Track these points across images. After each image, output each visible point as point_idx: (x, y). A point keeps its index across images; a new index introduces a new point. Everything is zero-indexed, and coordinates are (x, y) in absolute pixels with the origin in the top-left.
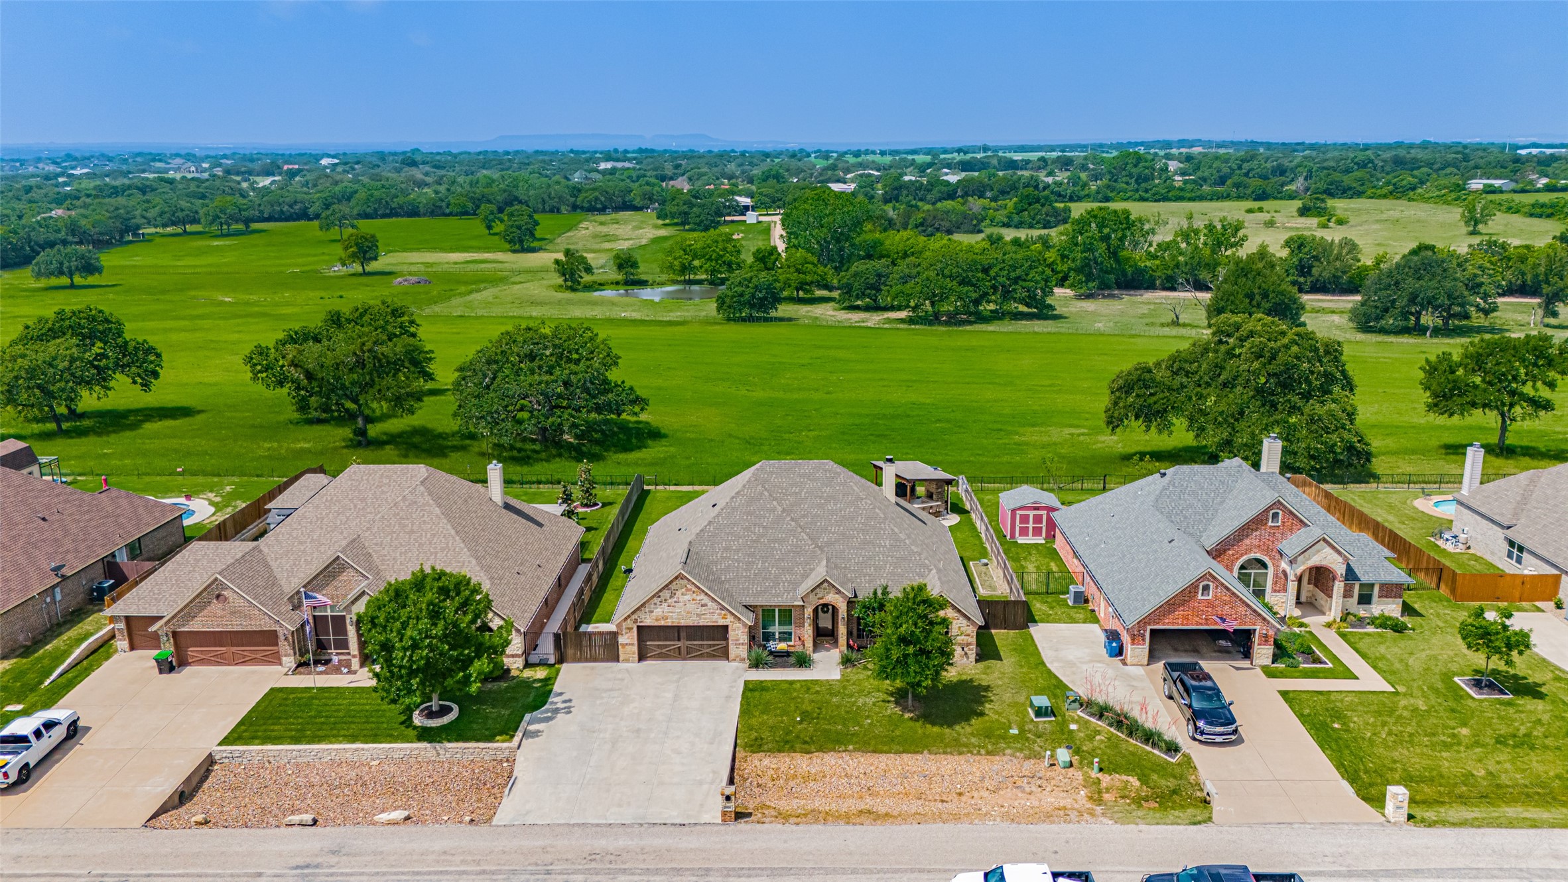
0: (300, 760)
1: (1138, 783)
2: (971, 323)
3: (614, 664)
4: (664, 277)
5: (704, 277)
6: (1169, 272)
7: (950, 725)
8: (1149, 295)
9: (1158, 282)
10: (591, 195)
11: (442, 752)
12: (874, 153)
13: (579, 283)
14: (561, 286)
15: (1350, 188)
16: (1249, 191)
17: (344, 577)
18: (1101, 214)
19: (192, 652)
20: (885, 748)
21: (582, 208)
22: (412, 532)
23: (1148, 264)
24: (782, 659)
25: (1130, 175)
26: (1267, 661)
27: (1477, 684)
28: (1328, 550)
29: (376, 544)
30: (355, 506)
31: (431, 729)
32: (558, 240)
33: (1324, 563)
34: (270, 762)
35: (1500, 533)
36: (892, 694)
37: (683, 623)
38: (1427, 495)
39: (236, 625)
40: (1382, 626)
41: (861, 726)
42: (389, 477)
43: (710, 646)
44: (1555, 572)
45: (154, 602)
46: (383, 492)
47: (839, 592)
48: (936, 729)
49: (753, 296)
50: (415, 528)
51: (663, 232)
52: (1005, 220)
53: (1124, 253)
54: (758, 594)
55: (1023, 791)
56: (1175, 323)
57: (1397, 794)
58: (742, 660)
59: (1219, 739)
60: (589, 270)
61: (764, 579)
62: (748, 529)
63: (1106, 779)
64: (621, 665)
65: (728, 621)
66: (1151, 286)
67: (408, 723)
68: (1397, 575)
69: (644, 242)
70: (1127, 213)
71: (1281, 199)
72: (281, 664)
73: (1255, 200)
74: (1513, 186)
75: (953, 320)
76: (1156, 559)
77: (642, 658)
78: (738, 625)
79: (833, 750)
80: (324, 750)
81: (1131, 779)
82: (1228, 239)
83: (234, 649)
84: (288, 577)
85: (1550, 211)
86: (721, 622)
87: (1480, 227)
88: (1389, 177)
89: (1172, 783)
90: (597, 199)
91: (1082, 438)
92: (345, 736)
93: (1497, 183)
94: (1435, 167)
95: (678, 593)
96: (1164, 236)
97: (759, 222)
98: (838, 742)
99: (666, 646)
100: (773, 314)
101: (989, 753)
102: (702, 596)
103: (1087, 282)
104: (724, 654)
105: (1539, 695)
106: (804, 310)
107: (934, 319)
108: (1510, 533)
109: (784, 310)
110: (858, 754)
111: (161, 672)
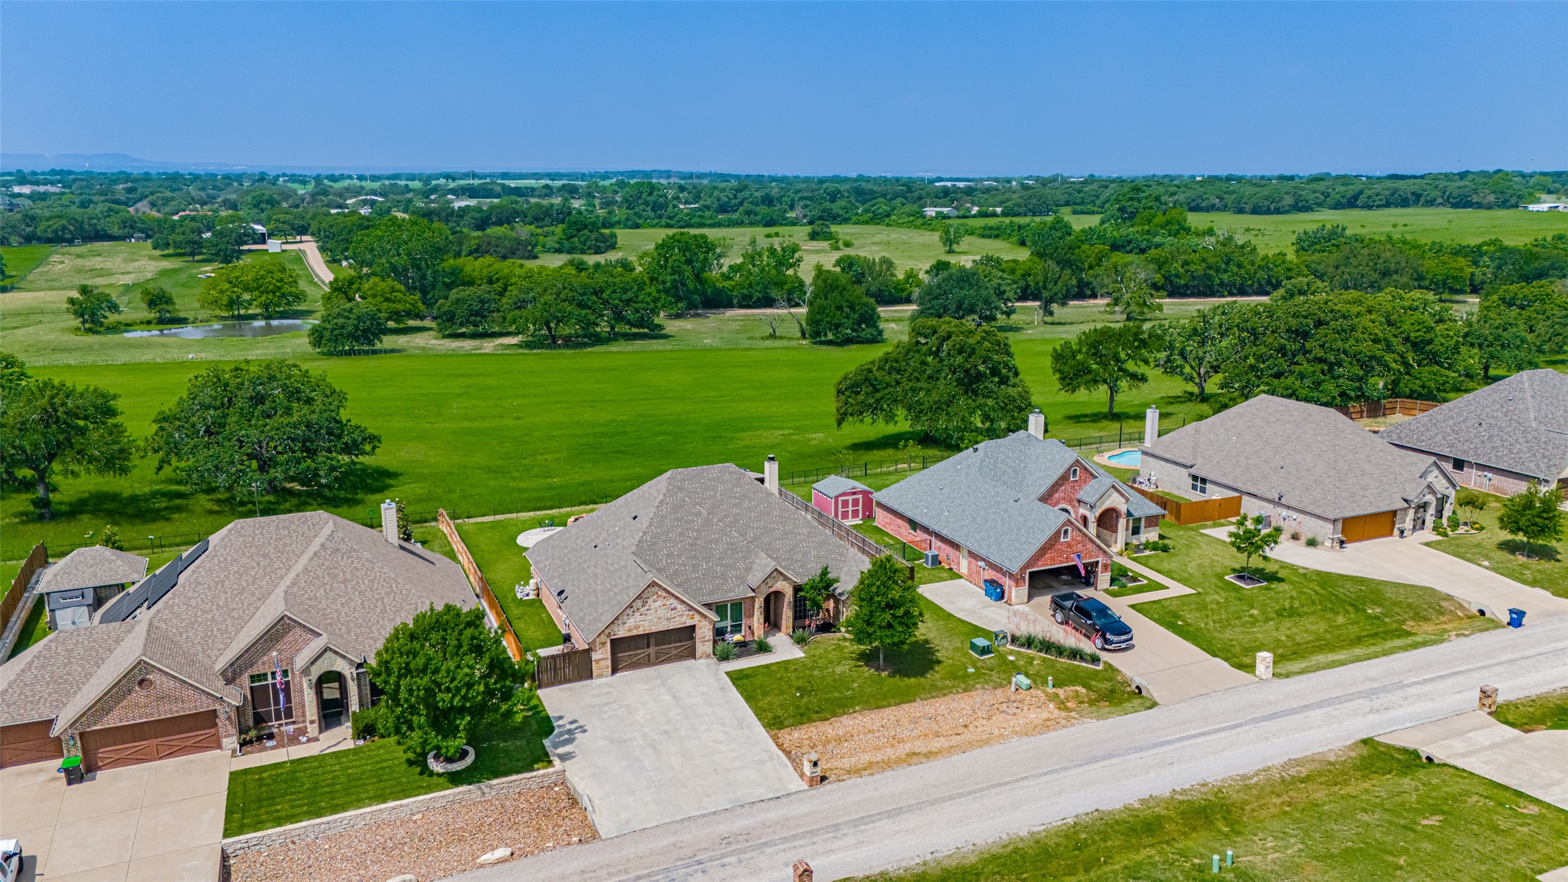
0: (329, 833)
1: (1084, 690)
2: (593, 345)
3: (589, 681)
4: (203, 314)
5: (258, 311)
6: (745, 291)
7: (922, 674)
8: (730, 313)
9: (735, 301)
10: (57, 224)
11: (487, 790)
12: (350, 177)
13: (102, 324)
14: (78, 329)
15: (839, 216)
16: (759, 218)
17: (289, 638)
18: (684, 239)
19: (103, 753)
20: (885, 703)
21: (39, 239)
22: (345, 581)
23: (725, 284)
24: (744, 648)
25: (646, 203)
26: (1106, 585)
27: (1241, 578)
28: (1116, 494)
29: (310, 599)
30: (258, 564)
31: (457, 772)
32: (31, 277)
33: (1113, 505)
34: (293, 843)
35: (1184, 472)
36: (858, 660)
37: (654, 629)
38: (1100, 452)
39: (166, 711)
40: (1154, 549)
41: (853, 690)
42: (287, 528)
43: (677, 648)
44: (1235, 494)
45: (29, 707)
46: (285, 545)
47: (786, 578)
48: (913, 680)
49: (356, 327)
50: (348, 576)
51: (166, 264)
52: (557, 246)
53: (705, 275)
54: (711, 593)
55: (1008, 714)
56: (773, 336)
57: (1264, 659)
58: (708, 656)
59: (1123, 646)
60: (114, 307)
61: (713, 578)
62: (682, 534)
63: (1061, 692)
64: (595, 682)
65: (696, 620)
66: (729, 305)
67: (425, 770)
68: (1155, 510)
69: (149, 276)
70: (704, 236)
71: (786, 225)
72: (219, 747)
73: (765, 226)
74: (956, 213)
75: (569, 342)
76: (1010, 516)
77: (615, 670)
78: (705, 623)
79: (845, 713)
80: (357, 816)
81: (1078, 688)
82: (787, 260)
83: (156, 741)
84: (204, 651)
85: (996, 233)
86: (689, 623)
87: (955, 246)
88: (866, 206)
89: (1108, 685)
90: (64, 228)
91: (793, 437)
92: (370, 798)
93: (945, 210)
94: (889, 197)
95: (650, 601)
96: (734, 259)
97: (284, 251)
98: (843, 706)
99: (636, 655)
100: (378, 346)
101: (965, 690)
102: (673, 600)
103: (676, 302)
104: (691, 654)
105: (1281, 580)
106: (402, 341)
107: (551, 342)
108: (1193, 471)
109: (388, 341)
110: (867, 713)
111: (70, 783)
